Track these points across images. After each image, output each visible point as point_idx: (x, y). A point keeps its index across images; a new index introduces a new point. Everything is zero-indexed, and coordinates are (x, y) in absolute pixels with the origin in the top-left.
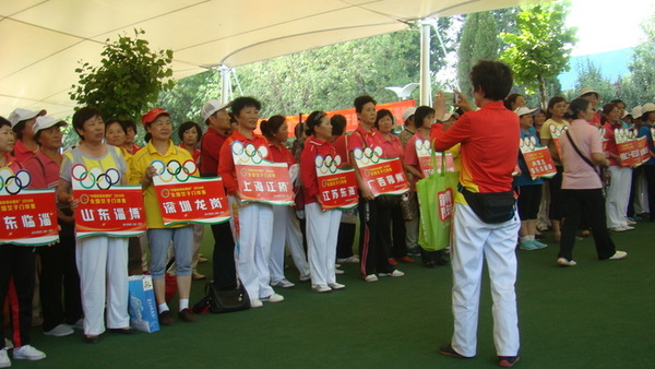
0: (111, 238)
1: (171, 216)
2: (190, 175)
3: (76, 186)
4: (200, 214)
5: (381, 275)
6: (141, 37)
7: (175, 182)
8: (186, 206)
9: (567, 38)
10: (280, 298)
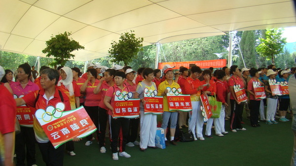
0: (153, 114)
1: (172, 107)
2: (179, 93)
3: (145, 96)
4: (182, 107)
5: (237, 129)
6: (133, 33)
7: (174, 95)
8: (177, 104)
9: (283, 42)
10: (203, 139)
